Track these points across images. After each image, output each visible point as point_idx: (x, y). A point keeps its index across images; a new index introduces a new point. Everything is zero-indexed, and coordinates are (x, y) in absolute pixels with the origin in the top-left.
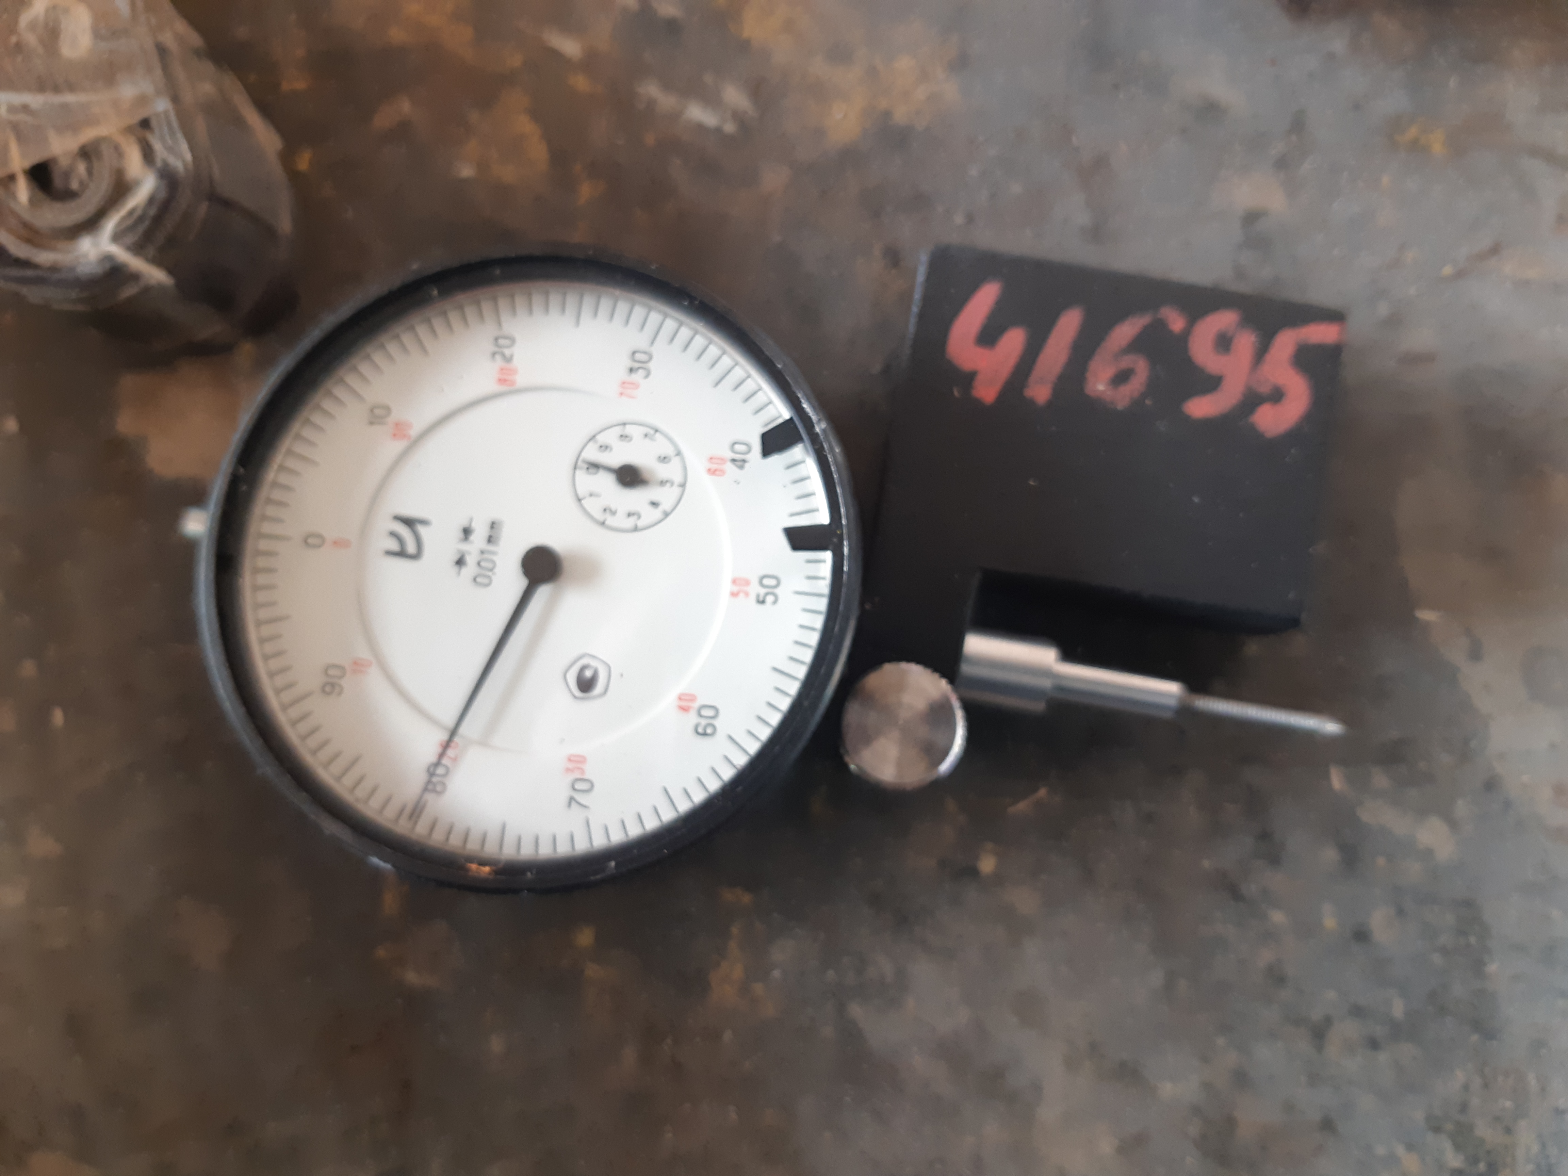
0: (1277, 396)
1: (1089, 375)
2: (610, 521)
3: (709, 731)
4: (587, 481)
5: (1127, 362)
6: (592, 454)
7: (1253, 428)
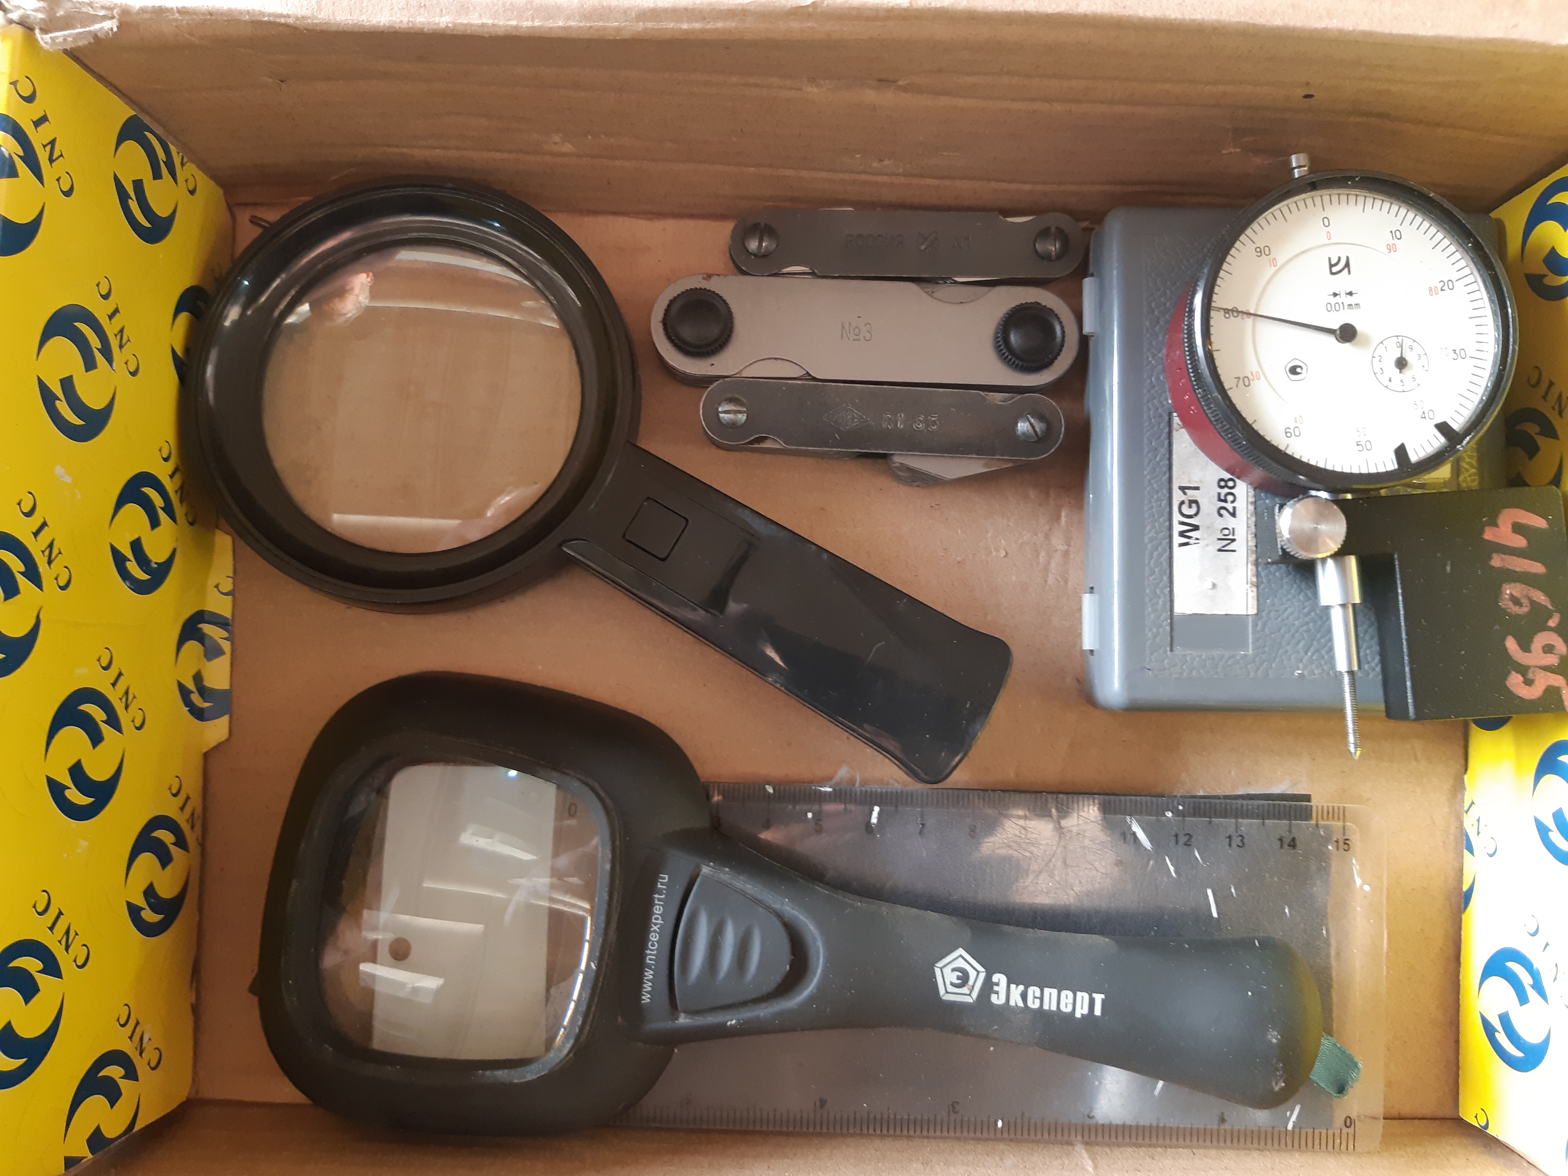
0: (1529, 682)
1: (1513, 585)
2: (1376, 361)
3: (1289, 435)
4: (1392, 344)
5: (1525, 601)
6: (1407, 343)
7: (1509, 673)
